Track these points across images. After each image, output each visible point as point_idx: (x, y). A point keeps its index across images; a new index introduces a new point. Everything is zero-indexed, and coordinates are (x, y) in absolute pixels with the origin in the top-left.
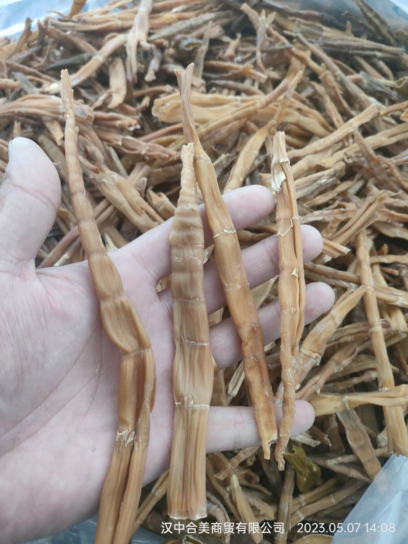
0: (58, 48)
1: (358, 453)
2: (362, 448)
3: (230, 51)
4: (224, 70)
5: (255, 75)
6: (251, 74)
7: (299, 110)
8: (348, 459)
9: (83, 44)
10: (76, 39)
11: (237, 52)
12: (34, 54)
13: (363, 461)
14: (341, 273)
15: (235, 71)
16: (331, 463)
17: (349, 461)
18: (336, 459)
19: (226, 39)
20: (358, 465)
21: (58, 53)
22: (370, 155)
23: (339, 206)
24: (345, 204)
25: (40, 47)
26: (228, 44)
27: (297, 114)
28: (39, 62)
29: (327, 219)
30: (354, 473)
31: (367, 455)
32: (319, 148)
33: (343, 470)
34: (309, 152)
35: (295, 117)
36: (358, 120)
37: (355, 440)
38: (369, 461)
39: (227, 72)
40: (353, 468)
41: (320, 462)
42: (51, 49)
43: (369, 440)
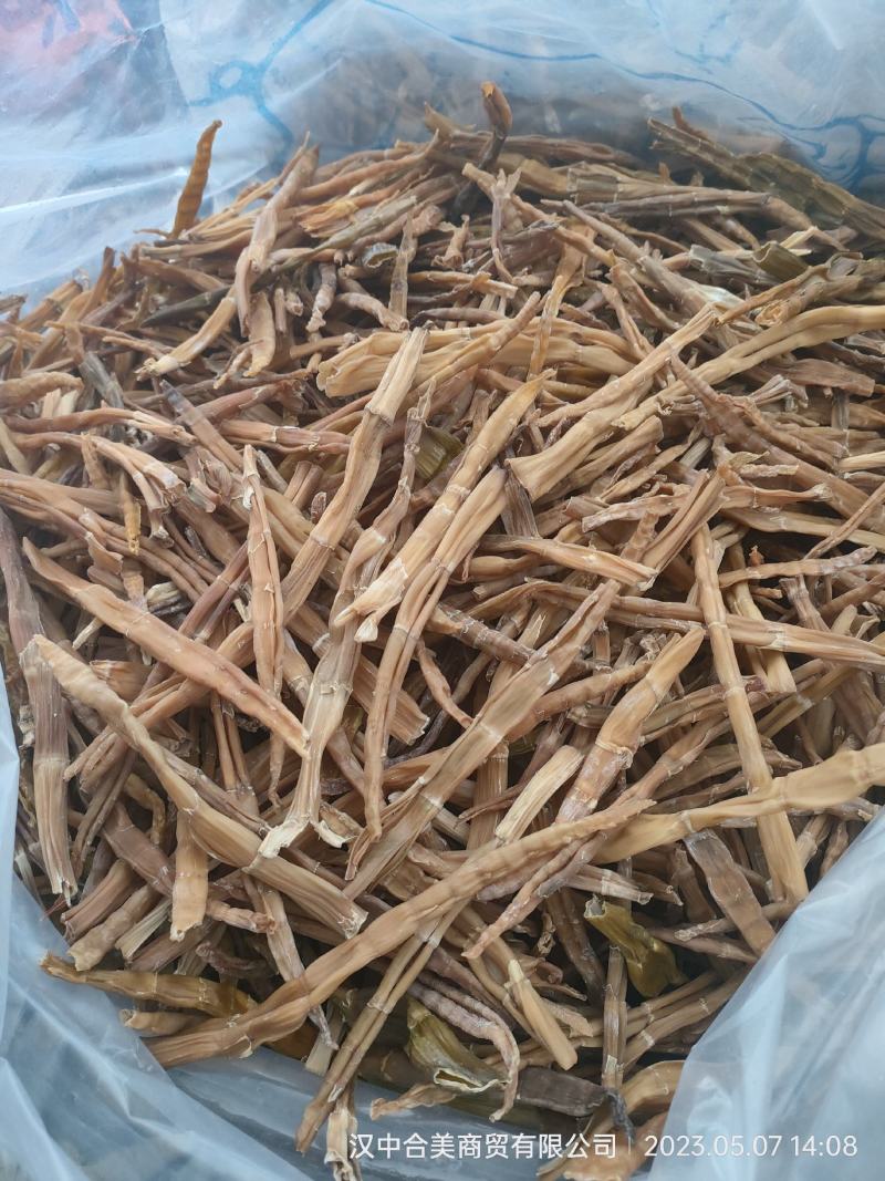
0: (161, 291)
1: (731, 912)
2: (737, 904)
3: (452, 251)
4: (445, 286)
5: (497, 288)
6: (489, 286)
7: (576, 336)
8: (714, 926)
9: (201, 278)
10: (188, 272)
11: (464, 249)
12: (122, 306)
13: (741, 926)
14: (669, 605)
15: (461, 286)
16: (685, 935)
17: (718, 930)
18: (694, 928)
19: (447, 227)
20: (734, 935)
21: (161, 299)
22: (707, 396)
23: (661, 491)
24: (674, 486)
25: (130, 293)
26: (450, 234)
27: (572, 344)
28: (130, 317)
29: (635, 515)
30: (729, 951)
31: (747, 916)
32: (612, 397)
33: (708, 946)
34: (594, 405)
35: (570, 349)
36: (680, 338)
37: (725, 892)
38: (751, 925)
39: (449, 290)
40: (727, 942)
41: (667, 936)
42: (148, 294)
43: (749, 889)
